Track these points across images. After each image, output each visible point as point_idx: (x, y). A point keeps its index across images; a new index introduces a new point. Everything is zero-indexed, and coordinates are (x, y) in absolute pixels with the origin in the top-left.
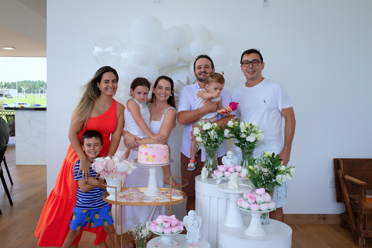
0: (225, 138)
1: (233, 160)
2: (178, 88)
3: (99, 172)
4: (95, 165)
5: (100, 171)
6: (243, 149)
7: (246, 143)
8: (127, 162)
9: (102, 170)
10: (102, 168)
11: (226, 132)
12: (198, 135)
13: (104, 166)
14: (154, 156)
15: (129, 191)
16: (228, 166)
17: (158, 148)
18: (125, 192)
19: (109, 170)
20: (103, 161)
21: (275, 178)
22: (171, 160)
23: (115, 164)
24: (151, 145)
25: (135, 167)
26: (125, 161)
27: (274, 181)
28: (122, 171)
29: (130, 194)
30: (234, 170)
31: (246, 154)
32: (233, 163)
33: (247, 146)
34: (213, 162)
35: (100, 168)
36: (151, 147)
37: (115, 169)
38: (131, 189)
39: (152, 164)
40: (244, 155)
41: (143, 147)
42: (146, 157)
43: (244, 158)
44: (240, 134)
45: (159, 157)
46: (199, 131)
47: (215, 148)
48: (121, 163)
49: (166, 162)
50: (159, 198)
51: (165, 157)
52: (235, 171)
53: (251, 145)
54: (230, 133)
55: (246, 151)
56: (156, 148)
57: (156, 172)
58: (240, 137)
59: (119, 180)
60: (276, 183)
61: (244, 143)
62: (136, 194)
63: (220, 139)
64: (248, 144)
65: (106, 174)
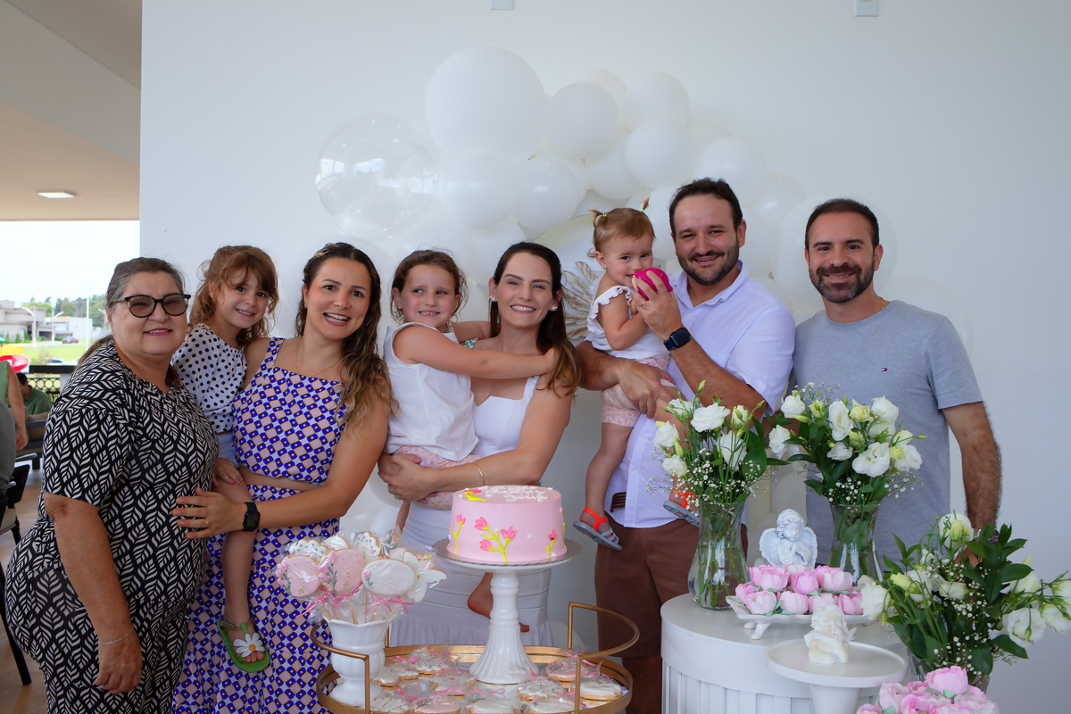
0: (774, 461)
1: (801, 544)
2: (580, 289)
3: (301, 595)
4: (286, 569)
5: (306, 593)
6: (839, 502)
7: (849, 480)
8: (408, 556)
9: (314, 587)
10: (315, 578)
11: (779, 438)
12: (671, 452)
13: (321, 575)
14: (510, 534)
15: (414, 663)
16: (792, 569)
17: (525, 502)
18: (403, 666)
19: (339, 586)
20: (319, 554)
21: (997, 624)
22: (571, 547)
23: (365, 564)
24: (496, 489)
25: (439, 576)
26: (399, 552)
27: (993, 634)
28: (392, 592)
29: (421, 674)
30: (817, 586)
31: (849, 521)
32: (801, 553)
33: (856, 491)
34: (726, 550)
35: (307, 578)
36: (499, 499)
37: (361, 583)
38: (422, 653)
39: (504, 560)
40: (844, 526)
41: (471, 498)
42: (479, 536)
43: (841, 537)
44: (832, 445)
45: (529, 536)
46: (675, 434)
47: (734, 500)
48: (387, 562)
49: (554, 555)
50: (531, 694)
51: (550, 536)
52: (822, 589)
53: (869, 488)
54: (793, 440)
55: (852, 508)
56: (518, 502)
57: (516, 590)
58: (829, 455)
59: (379, 625)
60: (1006, 644)
61: (844, 481)
62: (442, 673)
63: (755, 468)
64: (859, 483)
65: (332, 600)
